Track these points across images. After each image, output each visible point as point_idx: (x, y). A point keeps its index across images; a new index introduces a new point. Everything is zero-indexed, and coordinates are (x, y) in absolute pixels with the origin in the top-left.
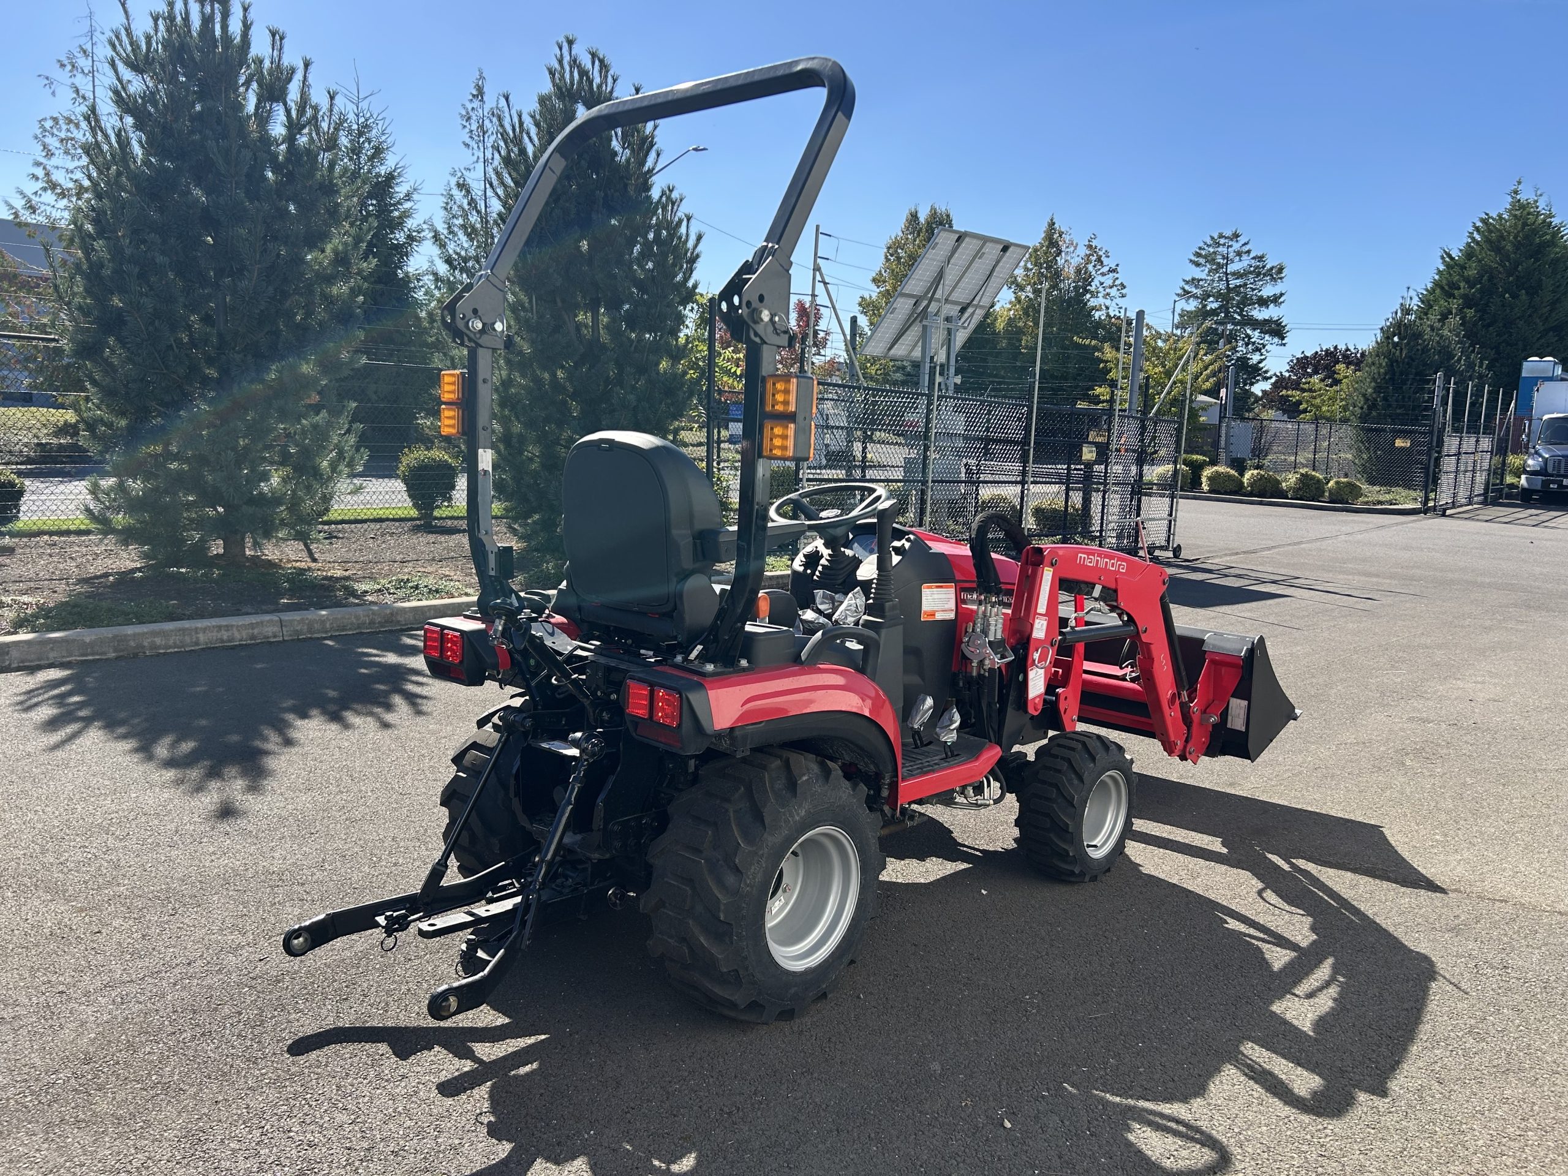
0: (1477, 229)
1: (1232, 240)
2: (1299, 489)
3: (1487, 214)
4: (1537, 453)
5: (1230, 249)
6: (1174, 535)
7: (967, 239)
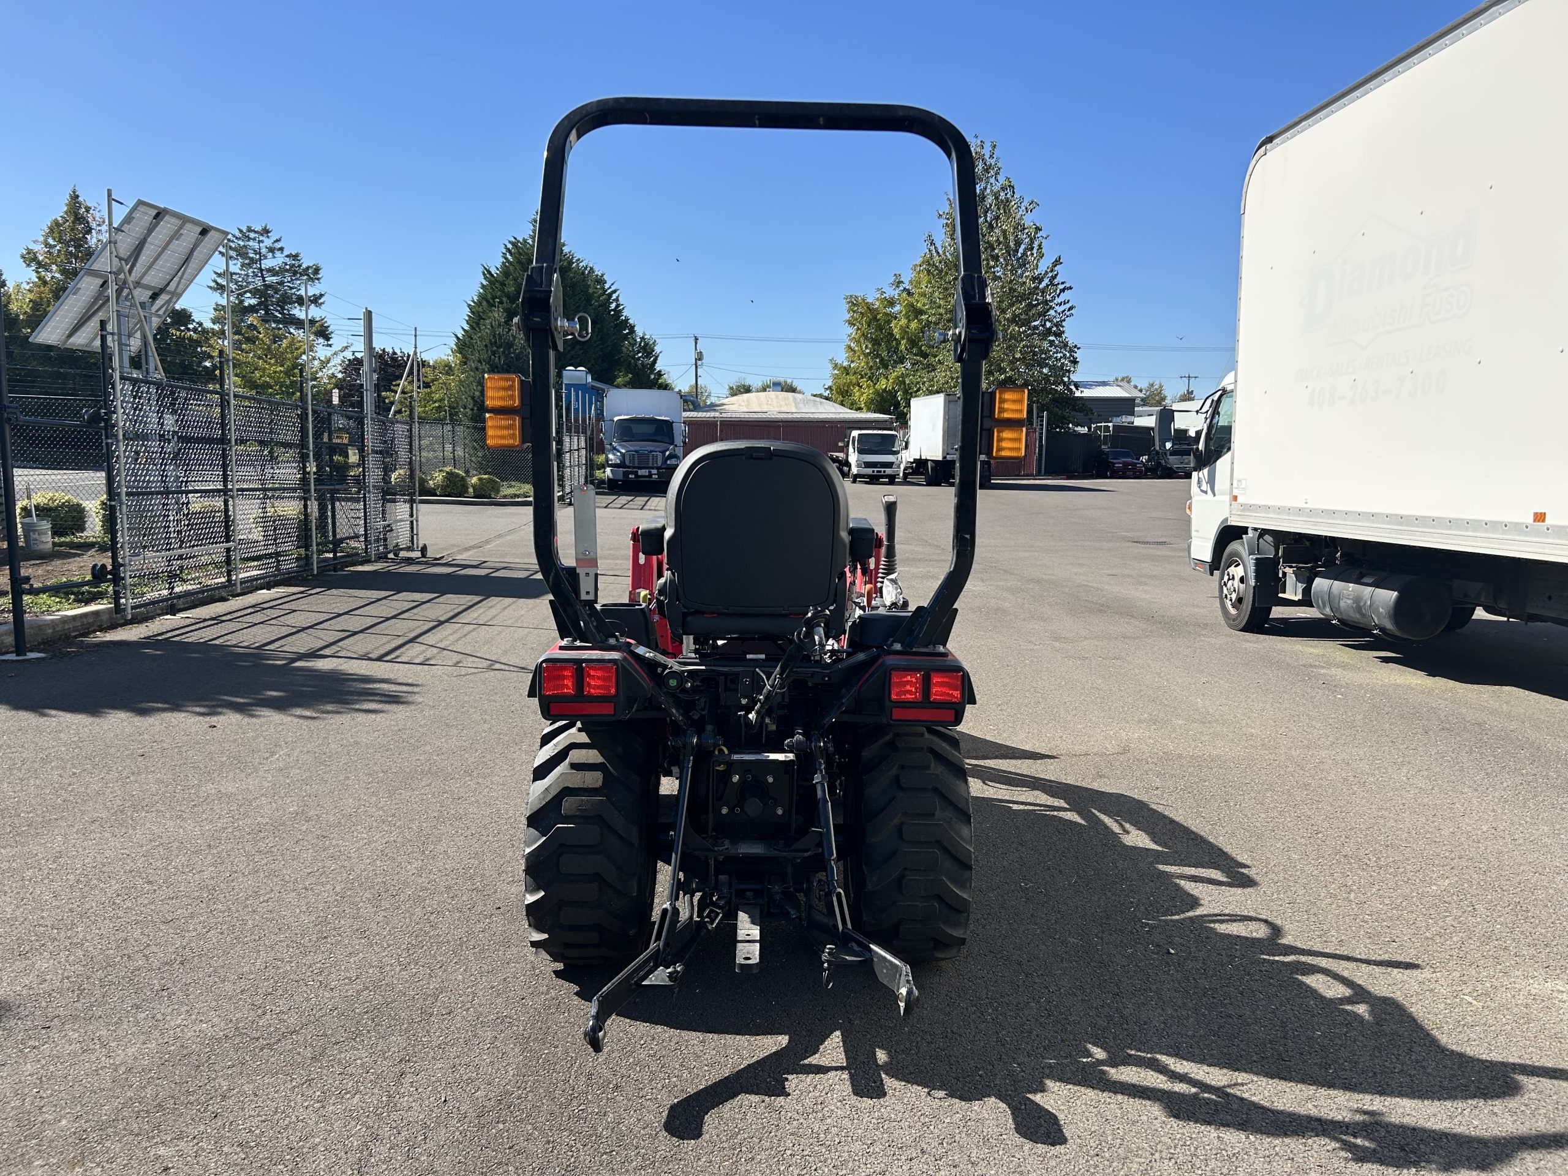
0: (508, 250)
1: (262, 235)
2: (447, 486)
3: (515, 238)
4: (615, 449)
5: (261, 245)
6: (417, 535)
7: (167, 218)
